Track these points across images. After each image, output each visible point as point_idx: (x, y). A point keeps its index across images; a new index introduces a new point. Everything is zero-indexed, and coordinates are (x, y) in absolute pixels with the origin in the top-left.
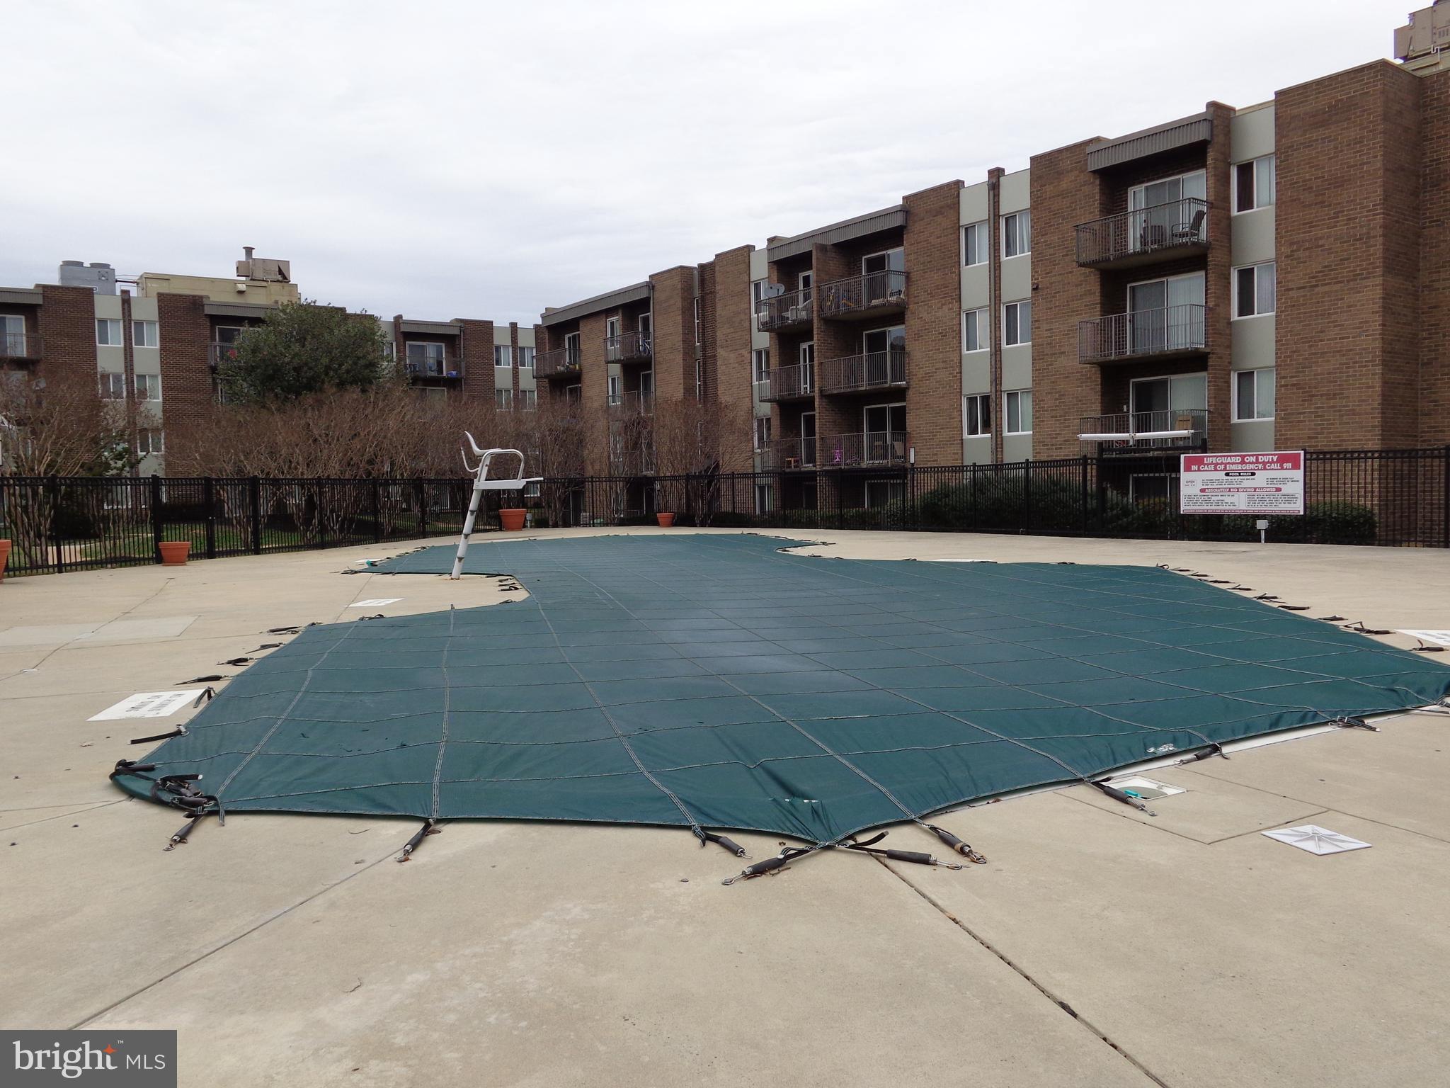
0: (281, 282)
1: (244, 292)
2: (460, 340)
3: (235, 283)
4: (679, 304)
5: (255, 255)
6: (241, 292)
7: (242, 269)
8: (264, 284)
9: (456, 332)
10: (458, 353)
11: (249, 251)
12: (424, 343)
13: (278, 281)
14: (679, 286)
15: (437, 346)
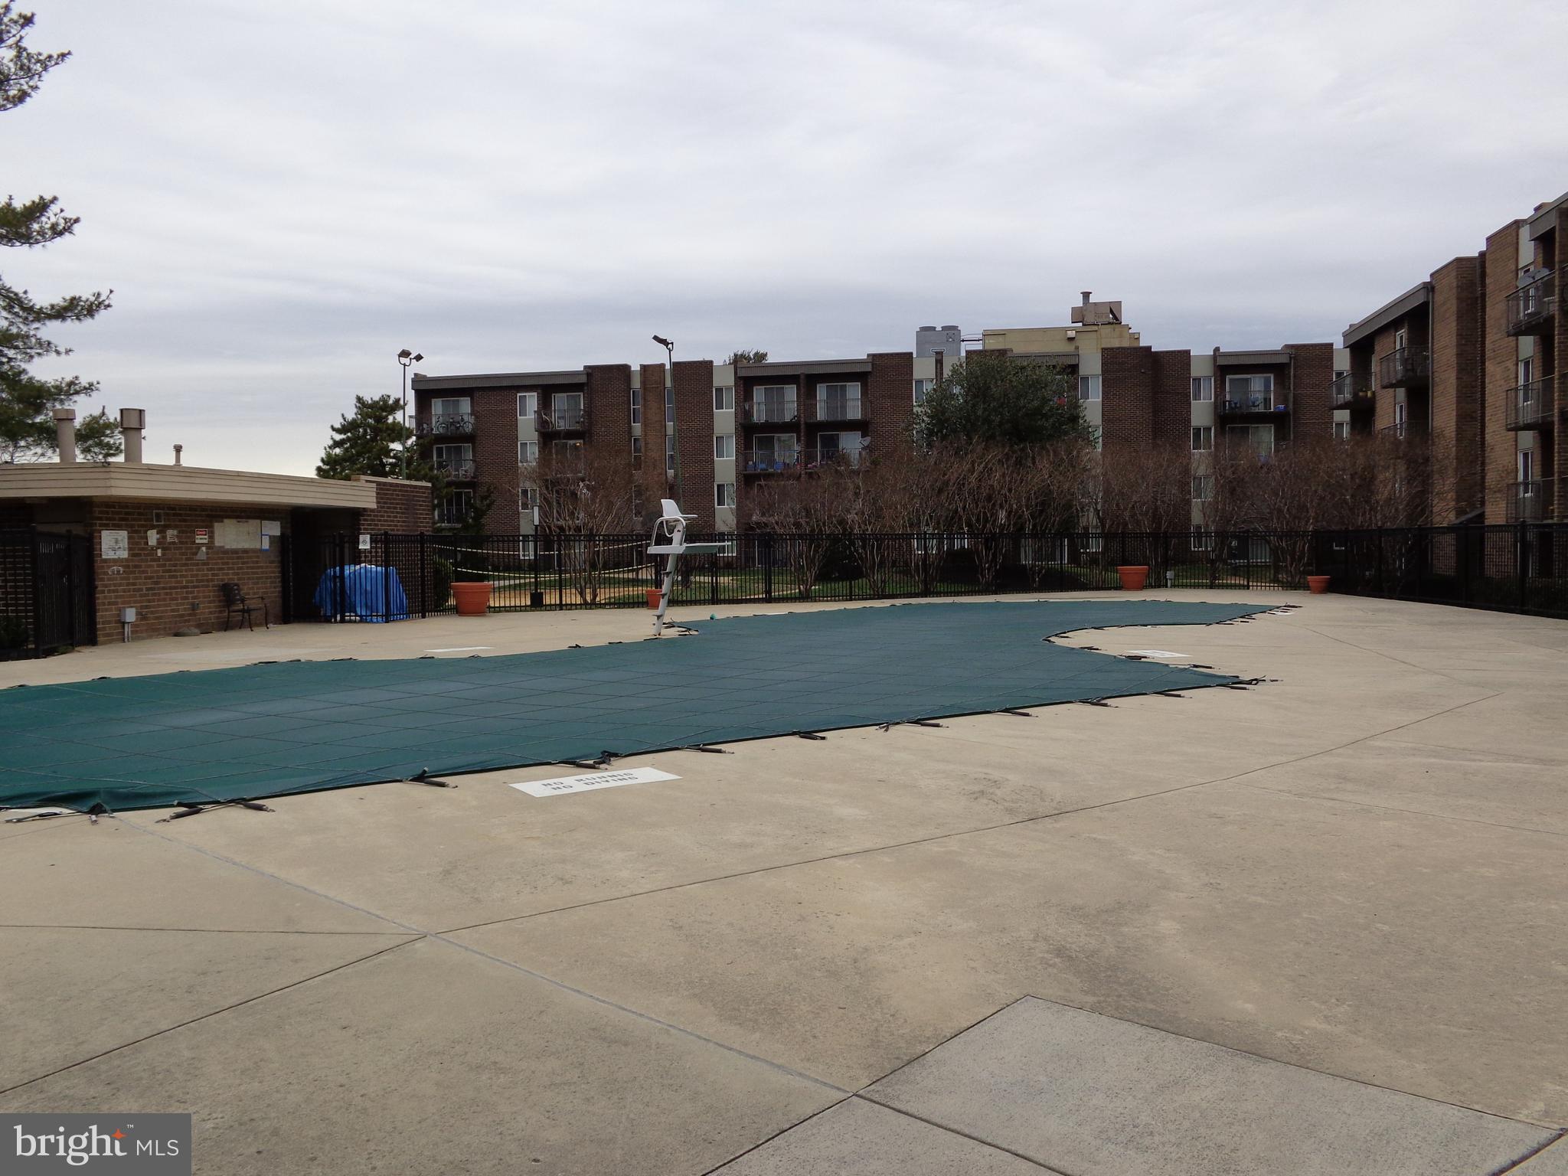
0: (1113, 324)
1: (1074, 338)
2: (1290, 368)
3: (1066, 329)
4: (1454, 308)
5: (1092, 299)
6: (1071, 339)
7: (1078, 315)
8: (1096, 328)
9: (1284, 359)
10: (1287, 384)
11: (1086, 295)
12: (1249, 376)
13: (1109, 323)
14: (1455, 285)
15: (1265, 378)
